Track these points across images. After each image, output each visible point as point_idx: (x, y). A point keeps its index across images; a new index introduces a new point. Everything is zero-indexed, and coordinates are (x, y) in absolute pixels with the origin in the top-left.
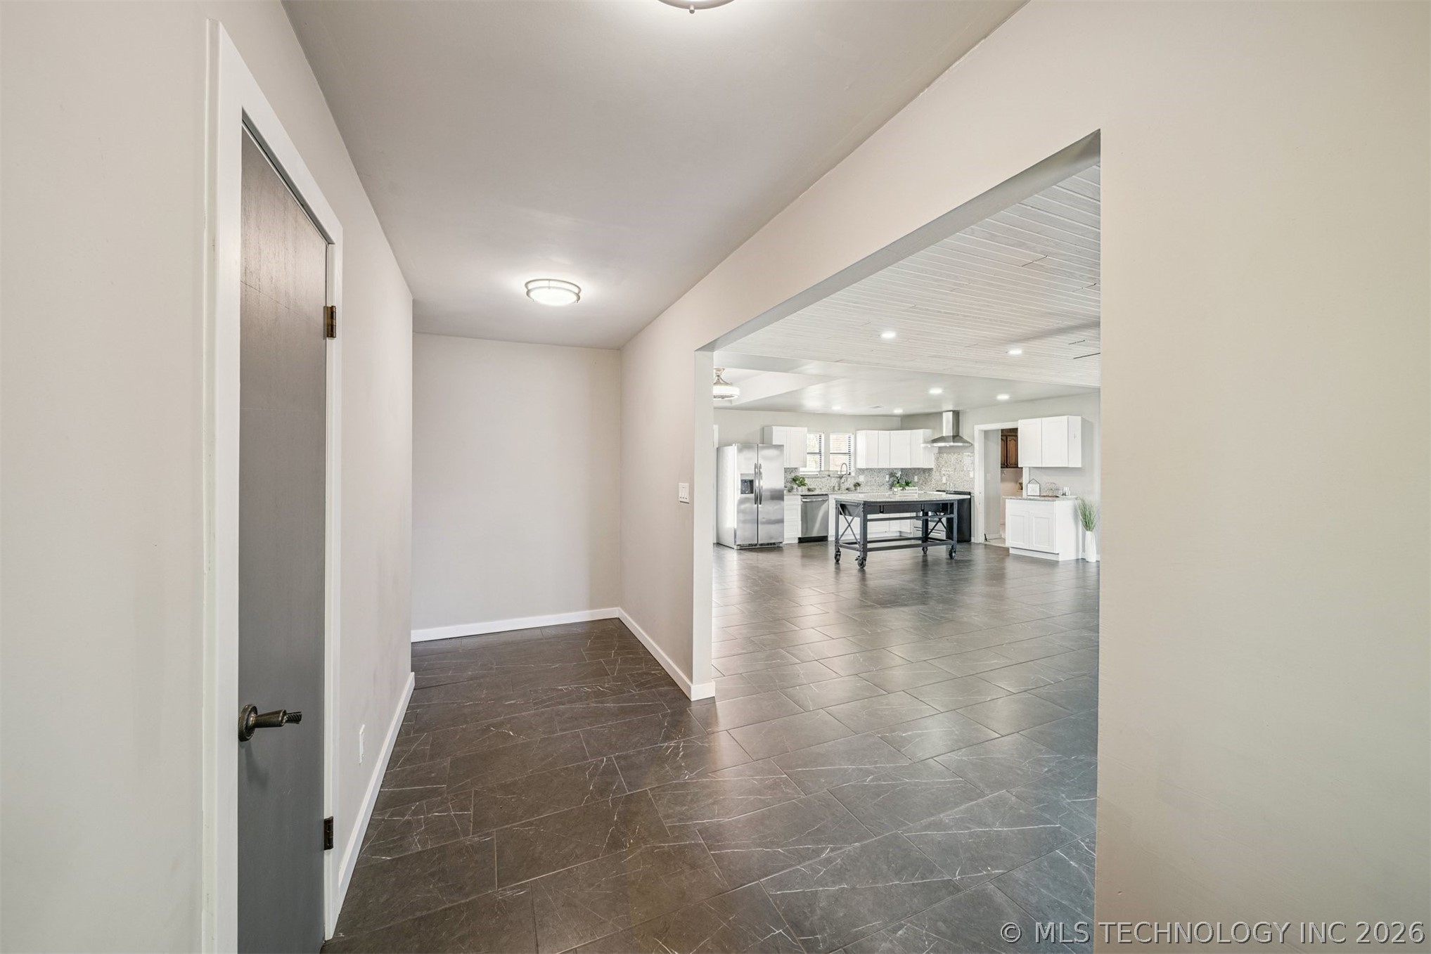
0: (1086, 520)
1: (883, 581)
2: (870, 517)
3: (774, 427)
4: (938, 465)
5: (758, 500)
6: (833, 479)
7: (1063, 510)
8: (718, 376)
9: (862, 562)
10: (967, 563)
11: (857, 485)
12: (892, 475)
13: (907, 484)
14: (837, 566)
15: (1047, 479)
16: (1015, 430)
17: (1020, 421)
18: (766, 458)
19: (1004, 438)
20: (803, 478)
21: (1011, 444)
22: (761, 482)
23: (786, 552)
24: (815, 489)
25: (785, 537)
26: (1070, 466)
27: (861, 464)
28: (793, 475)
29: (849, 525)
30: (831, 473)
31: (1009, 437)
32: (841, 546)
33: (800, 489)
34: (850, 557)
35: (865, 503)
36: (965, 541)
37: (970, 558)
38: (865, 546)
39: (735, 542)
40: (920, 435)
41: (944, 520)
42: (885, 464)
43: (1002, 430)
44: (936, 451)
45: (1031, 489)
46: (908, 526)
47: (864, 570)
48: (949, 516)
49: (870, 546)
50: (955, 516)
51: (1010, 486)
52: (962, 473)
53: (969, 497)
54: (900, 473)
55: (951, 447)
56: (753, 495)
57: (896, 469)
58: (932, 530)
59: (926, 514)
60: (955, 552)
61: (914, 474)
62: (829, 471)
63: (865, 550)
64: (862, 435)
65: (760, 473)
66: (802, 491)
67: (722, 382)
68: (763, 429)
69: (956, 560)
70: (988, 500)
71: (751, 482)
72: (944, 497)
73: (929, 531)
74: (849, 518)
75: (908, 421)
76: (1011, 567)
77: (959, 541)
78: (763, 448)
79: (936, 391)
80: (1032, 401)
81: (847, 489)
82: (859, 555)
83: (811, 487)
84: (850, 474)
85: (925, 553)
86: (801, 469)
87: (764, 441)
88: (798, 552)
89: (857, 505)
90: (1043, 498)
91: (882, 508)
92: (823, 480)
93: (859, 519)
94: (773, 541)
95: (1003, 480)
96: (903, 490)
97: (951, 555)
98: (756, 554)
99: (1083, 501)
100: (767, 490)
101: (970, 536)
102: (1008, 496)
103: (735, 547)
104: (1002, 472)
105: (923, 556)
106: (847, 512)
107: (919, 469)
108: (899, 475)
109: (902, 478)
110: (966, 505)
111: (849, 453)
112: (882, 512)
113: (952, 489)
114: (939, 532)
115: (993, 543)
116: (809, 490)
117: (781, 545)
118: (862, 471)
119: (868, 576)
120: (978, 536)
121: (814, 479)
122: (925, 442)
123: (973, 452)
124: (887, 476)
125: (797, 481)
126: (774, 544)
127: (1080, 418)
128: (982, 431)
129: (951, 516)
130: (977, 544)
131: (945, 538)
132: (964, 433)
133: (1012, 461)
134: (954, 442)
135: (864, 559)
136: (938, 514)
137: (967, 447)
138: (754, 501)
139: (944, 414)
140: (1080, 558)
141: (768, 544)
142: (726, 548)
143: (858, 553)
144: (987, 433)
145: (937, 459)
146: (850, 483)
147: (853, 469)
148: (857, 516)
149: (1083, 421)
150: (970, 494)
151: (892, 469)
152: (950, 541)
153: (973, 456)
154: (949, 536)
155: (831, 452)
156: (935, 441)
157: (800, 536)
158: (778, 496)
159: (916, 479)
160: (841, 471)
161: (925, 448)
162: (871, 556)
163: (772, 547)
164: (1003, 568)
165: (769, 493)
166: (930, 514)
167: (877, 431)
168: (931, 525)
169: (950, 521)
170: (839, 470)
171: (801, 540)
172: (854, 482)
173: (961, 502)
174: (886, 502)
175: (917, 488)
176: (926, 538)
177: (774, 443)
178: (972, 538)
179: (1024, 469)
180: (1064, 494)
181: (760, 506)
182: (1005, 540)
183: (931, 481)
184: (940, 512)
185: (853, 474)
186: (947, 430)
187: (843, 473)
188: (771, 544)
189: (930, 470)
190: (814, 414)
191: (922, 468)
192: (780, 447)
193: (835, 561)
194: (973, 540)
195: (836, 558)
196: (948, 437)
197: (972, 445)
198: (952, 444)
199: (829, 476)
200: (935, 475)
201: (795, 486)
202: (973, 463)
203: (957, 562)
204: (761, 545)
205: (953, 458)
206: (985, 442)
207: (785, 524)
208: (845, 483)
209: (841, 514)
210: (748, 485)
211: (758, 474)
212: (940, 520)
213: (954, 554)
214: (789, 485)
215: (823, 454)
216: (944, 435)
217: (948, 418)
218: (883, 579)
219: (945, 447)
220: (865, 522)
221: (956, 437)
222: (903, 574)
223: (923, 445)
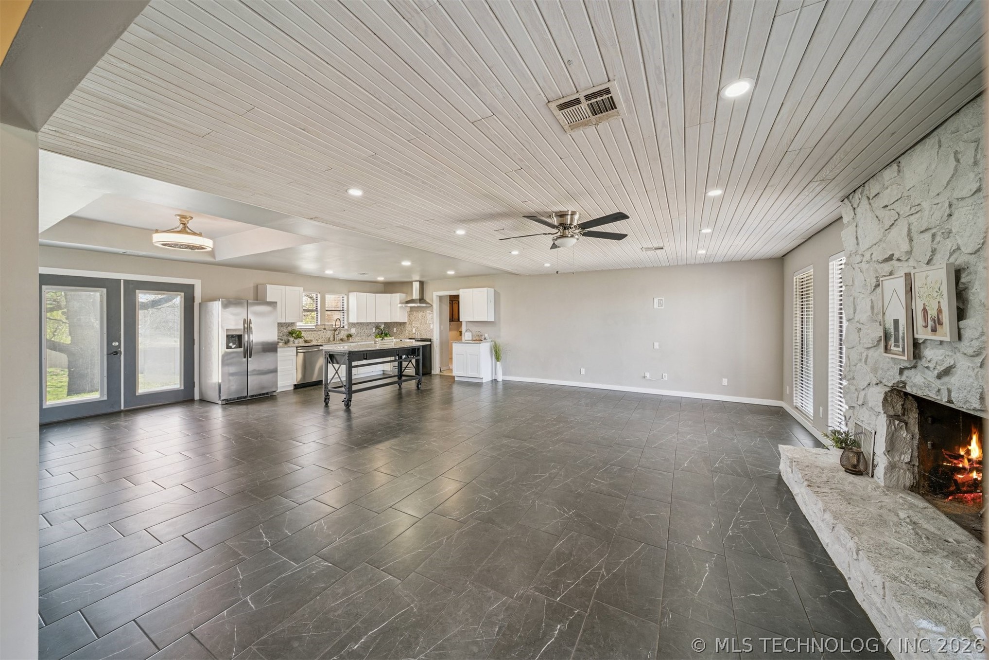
0: (497, 353)
1: (365, 419)
2: (354, 364)
3: (268, 286)
4: (410, 320)
5: (248, 353)
6: (328, 332)
7: (485, 348)
8: (184, 224)
9: (348, 403)
10: (429, 391)
11: (349, 336)
12: (377, 326)
13: (386, 335)
14: (326, 408)
15: (476, 329)
16: (457, 297)
17: (460, 290)
18: (256, 314)
19: (451, 302)
20: (300, 332)
21: (455, 306)
22: (251, 336)
23: (280, 400)
24: (311, 341)
25: (278, 386)
26: (489, 321)
27: (353, 319)
28: (290, 329)
29: (337, 372)
30: (326, 327)
31: (454, 300)
32: (330, 391)
33: (296, 341)
34: (337, 400)
35: (350, 353)
36: (428, 374)
37: (430, 388)
38: (350, 388)
39: (220, 397)
40: (397, 297)
41: (414, 361)
42: (371, 319)
43: (450, 296)
44: (408, 309)
45: (467, 336)
46: (388, 367)
47: (350, 410)
48: (417, 358)
49: (354, 388)
50: (421, 357)
51: (454, 333)
52: (426, 325)
53: (430, 343)
54: (383, 326)
55: (418, 307)
56: (242, 349)
57: (381, 323)
58: (406, 368)
59: (401, 358)
60: (421, 384)
61: (393, 327)
62: (325, 325)
63: (350, 392)
64: (353, 297)
65: (250, 328)
66: (299, 343)
67: (189, 231)
68: (257, 286)
69: (421, 390)
70: (442, 344)
71: (240, 337)
72: (414, 344)
73: (403, 368)
74: (337, 366)
75: (389, 287)
76: (457, 390)
77: (424, 374)
78: (254, 304)
79: (406, 263)
80: (468, 277)
81: (341, 340)
82: (345, 397)
83: (307, 339)
84: (343, 327)
85: (400, 387)
86: (298, 324)
87: (259, 298)
88: (294, 399)
89: (343, 354)
90: (474, 342)
91: (365, 356)
92: (319, 333)
93: (345, 366)
94: (264, 392)
95: (450, 330)
96: (382, 340)
97: (418, 386)
98: (245, 407)
99: (495, 343)
100: (257, 344)
101: (431, 370)
102: (454, 341)
103: (220, 402)
104: (450, 325)
105: (399, 390)
106: (335, 361)
107: (397, 323)
108: (382, 327)
109: (384, 330)
110: (428, 348)
111: (343, 310)
112: (366, 359)
113: (419, 337)
114: (410, 371)
115: (445, 373)
116: (306, 342)
117: (274, 394)
118: (353, 325)
119: (353, 415)
120: (436, 370)
121: (311, 332)
122: (401, 303)
123: (432, 311)
124: (374, 329)
125: (295, 334)
126: (267, 393)
127: (493, 289)
128: (438, 296)
129: (418, 358)
130: (436, 375)
131: (414, 375)
132: (427, 298)
133: (456, 317)
134: (420, 303)
135: (350, 400)
136: (409, 356)
137: (430, 307)
138: (242, 355)
139: (414, 283)
140: (494, 379)
141: (260, 395)
142: (210, 404)
143: (344, 396)
144: (441, 298)
145: (409, 315)
146: (343, 334)
147: (346, 323)
148: (343, 364)
149: (495, 291)
150: (430, 340)
151: (378, 323)
152: (418, 376)
153: (433, 314)
154: (417, 373)
155: (326, 309)
156: (408, 302)
157: (296, 383)
158: (270, 348)
159: (395, 330)
160: (335, 325)
161: (401, 307)
162: (355, 397)
163: (266, 397)
164: (451, 393)
165: (260, 347)
166: (404, 357)
167: (365, 294)
168: (404, 364)
169: (417, 361)
170: (334, 324)
171: (297, 387)
172: (347, 333)
173: (424, 346)
174: (367, 351)
175: (393, 338)
176: (400, 375)
177: (268, 300)
178: (432, 371)
179: (463, 322)
180: (485, 339)
181: (249, 359)
182: (452, 370)
183: (405, 331)
184: (411, 355)
185: (346, 327)
186: (416, 295)
187: (337, 327)
188: (263, 394)
189: (405, 323)
190: (311, 277)
191: (399, 322)
192: (273, 304)
193: (324, 404)
194: (433, 372)
195: (325, 401)
196: (417, 299)
197: (432, 306)
198: (419, 305)
199: (325, 329)
200: (408, 327)
201: (291, 339)
202: (433, 318)
203: (422, 392)
204: (252, 396)
205: (420, 314)
206: (440, 305)
207: (279, 373)
208: (339, 335)
209: (330, 363)
210: (235, 339)
211: (248, 327)
212: (411, 361)
213: (420, 386)
214: (285, 338)
215: (319, 311)
216: (414, 298)
217: (416, 286)
218: (365, 416)
219: (414, 307)
220: (350, 368)
221: (422, 300)
222: (383, 409)
223: (400, 305)
